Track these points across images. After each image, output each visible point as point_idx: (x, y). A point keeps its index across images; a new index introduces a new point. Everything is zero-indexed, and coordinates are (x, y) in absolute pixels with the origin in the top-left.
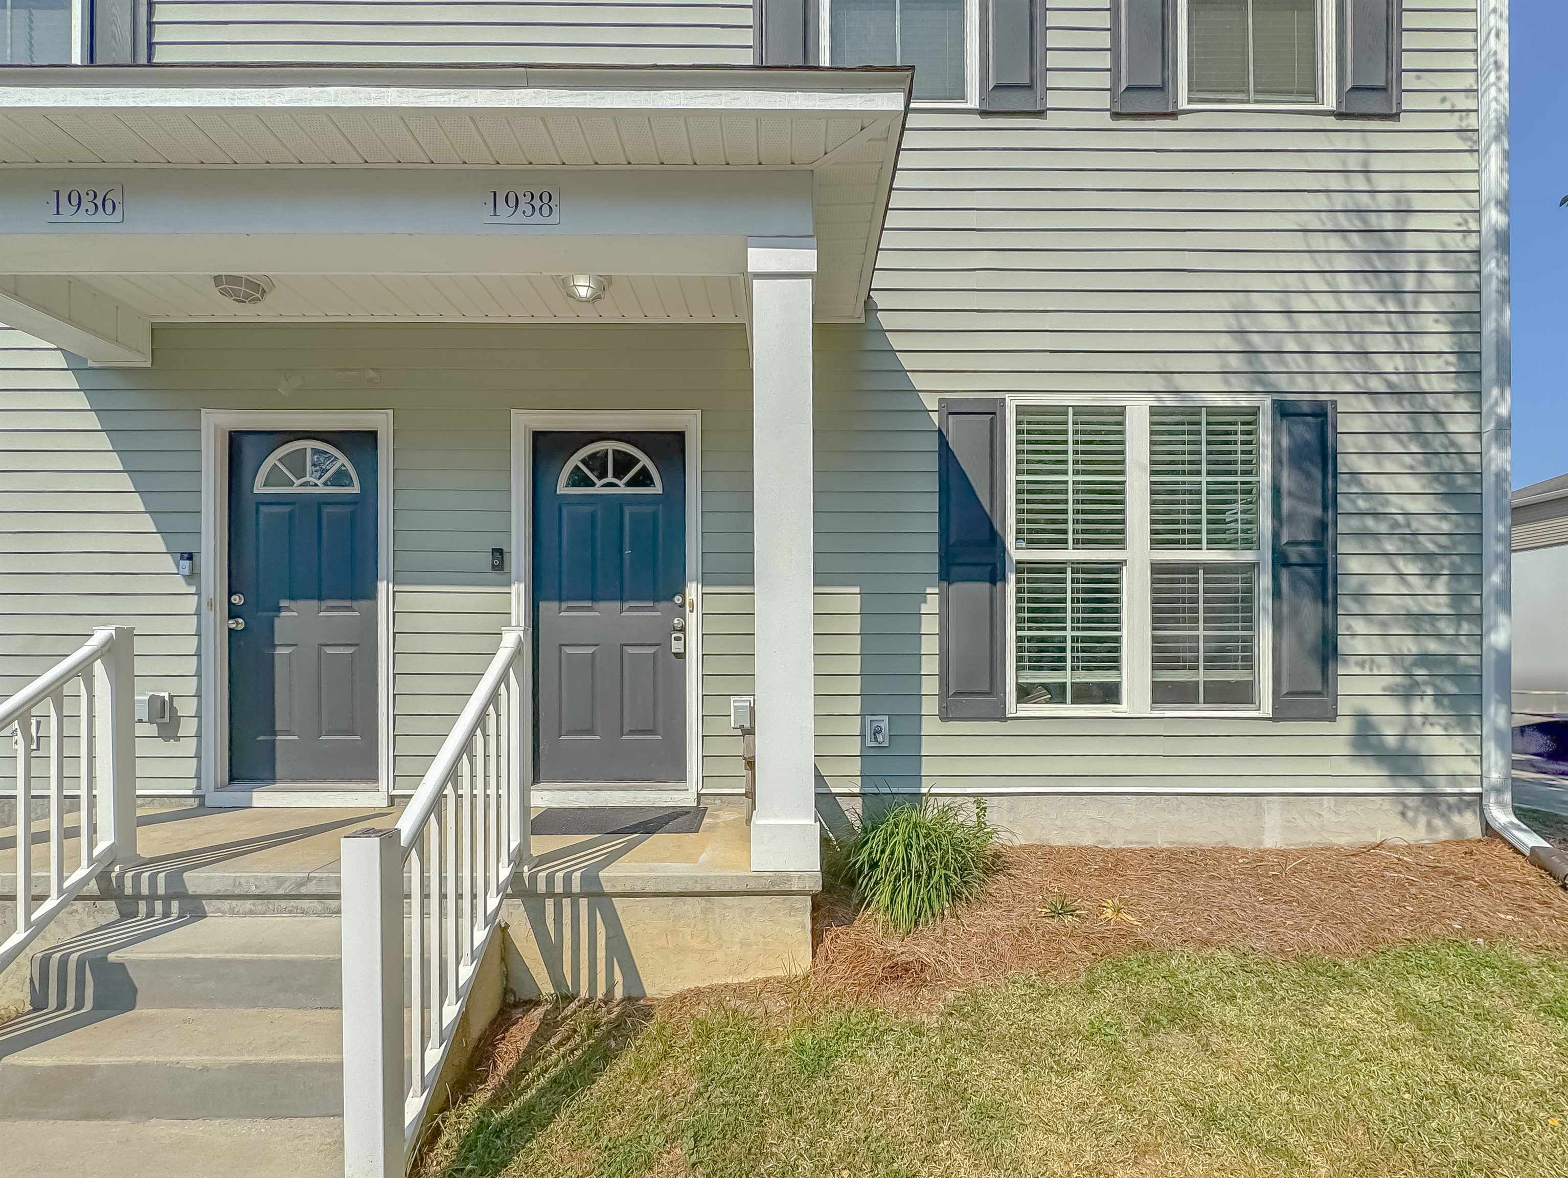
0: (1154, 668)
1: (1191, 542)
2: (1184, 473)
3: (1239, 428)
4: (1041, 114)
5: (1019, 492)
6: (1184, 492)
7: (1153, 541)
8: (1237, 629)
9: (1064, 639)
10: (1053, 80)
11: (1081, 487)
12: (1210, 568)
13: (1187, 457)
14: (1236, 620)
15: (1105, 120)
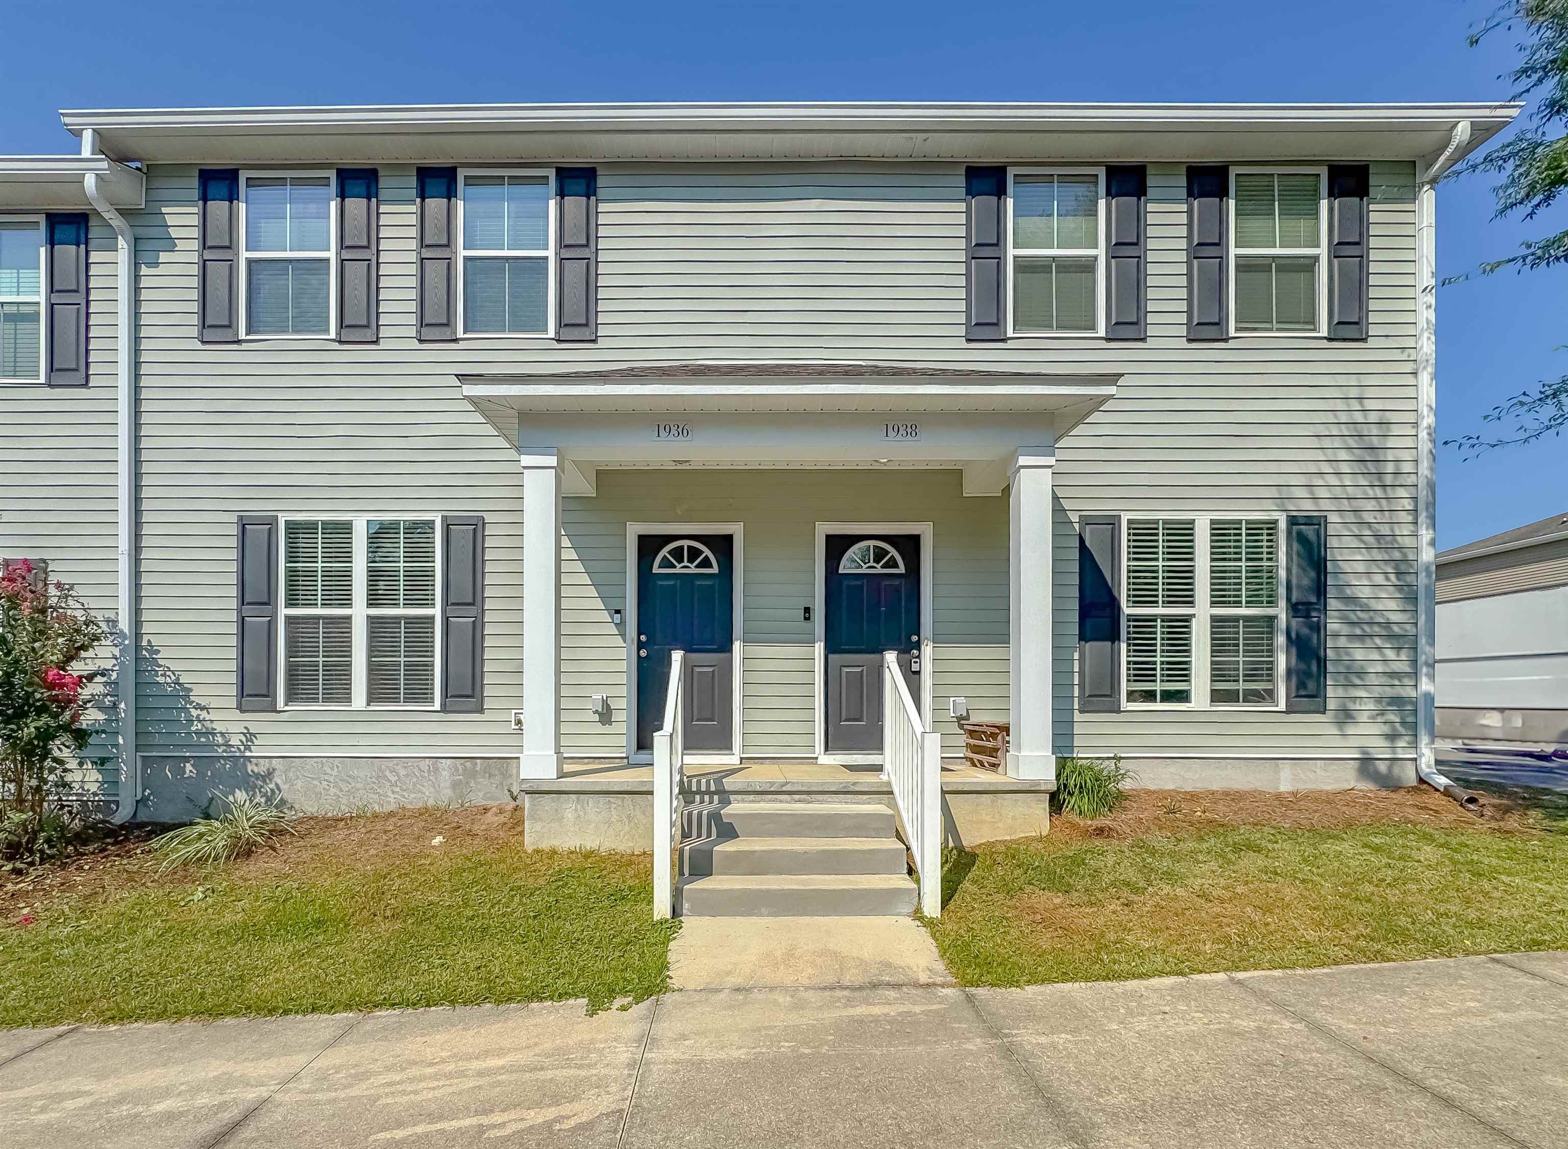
0: (1212, 681)
1: (1235, 602)
2: (1230, 560)
3: (1265, 532)
4: (1143, 340)
5: (1129, 571)
6: (1231, 572)
7: (1212, 603)
8: (1263, 656)
9: (1155, 663)
10: (1151, 318)
11: (1166, 568)
12: (1247, 619)
13: (1232, 550)
14: (1262, 651)
15: (1183, 343)
